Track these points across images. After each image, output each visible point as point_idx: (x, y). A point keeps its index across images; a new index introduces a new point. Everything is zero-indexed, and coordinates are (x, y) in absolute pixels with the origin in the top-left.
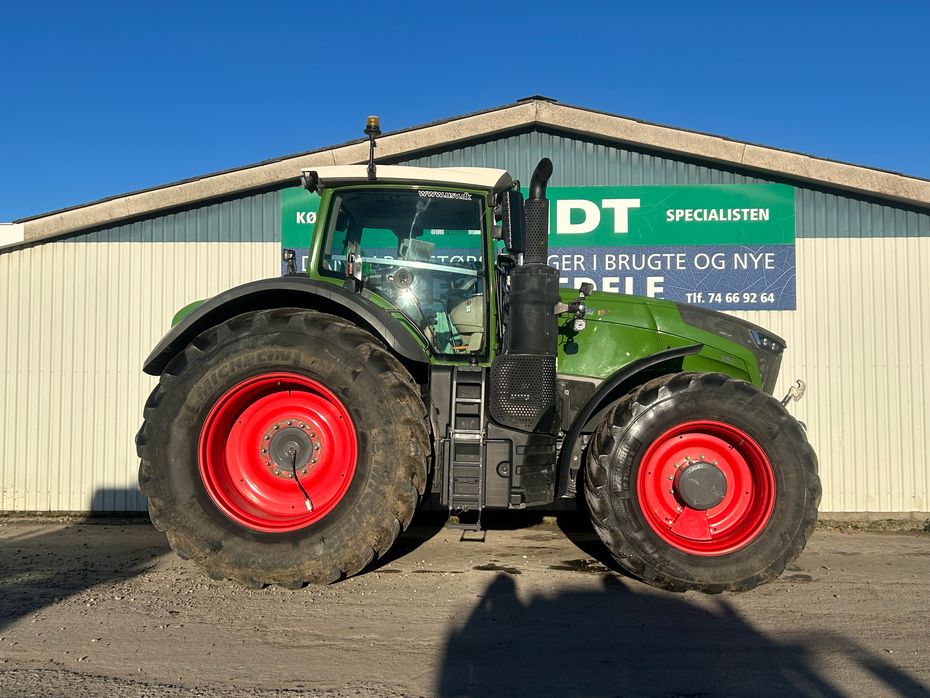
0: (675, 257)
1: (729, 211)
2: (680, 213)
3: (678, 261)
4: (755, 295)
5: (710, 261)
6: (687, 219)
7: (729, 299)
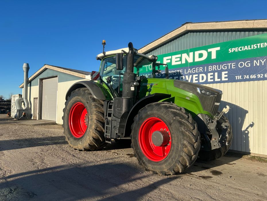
0: (232, 64)
1: (252, 46)
2: (233, 49)
3: (233, 66)
4: (262, 75)
5: (245, 64)
6: (236, 51)
7: (251, 77)
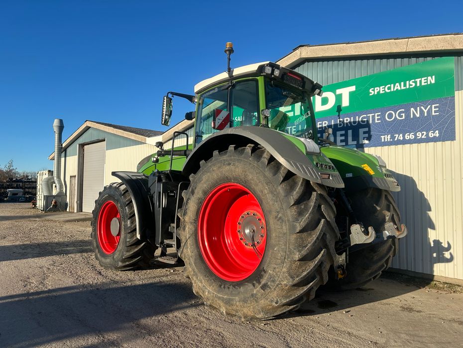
0: (374, 116)
1: (408, 82)
2: (377, 89)
3: (376, 118)
4: (425, 133)
5: (395, 115)
6: (381, 92)
7: (407, 137)
